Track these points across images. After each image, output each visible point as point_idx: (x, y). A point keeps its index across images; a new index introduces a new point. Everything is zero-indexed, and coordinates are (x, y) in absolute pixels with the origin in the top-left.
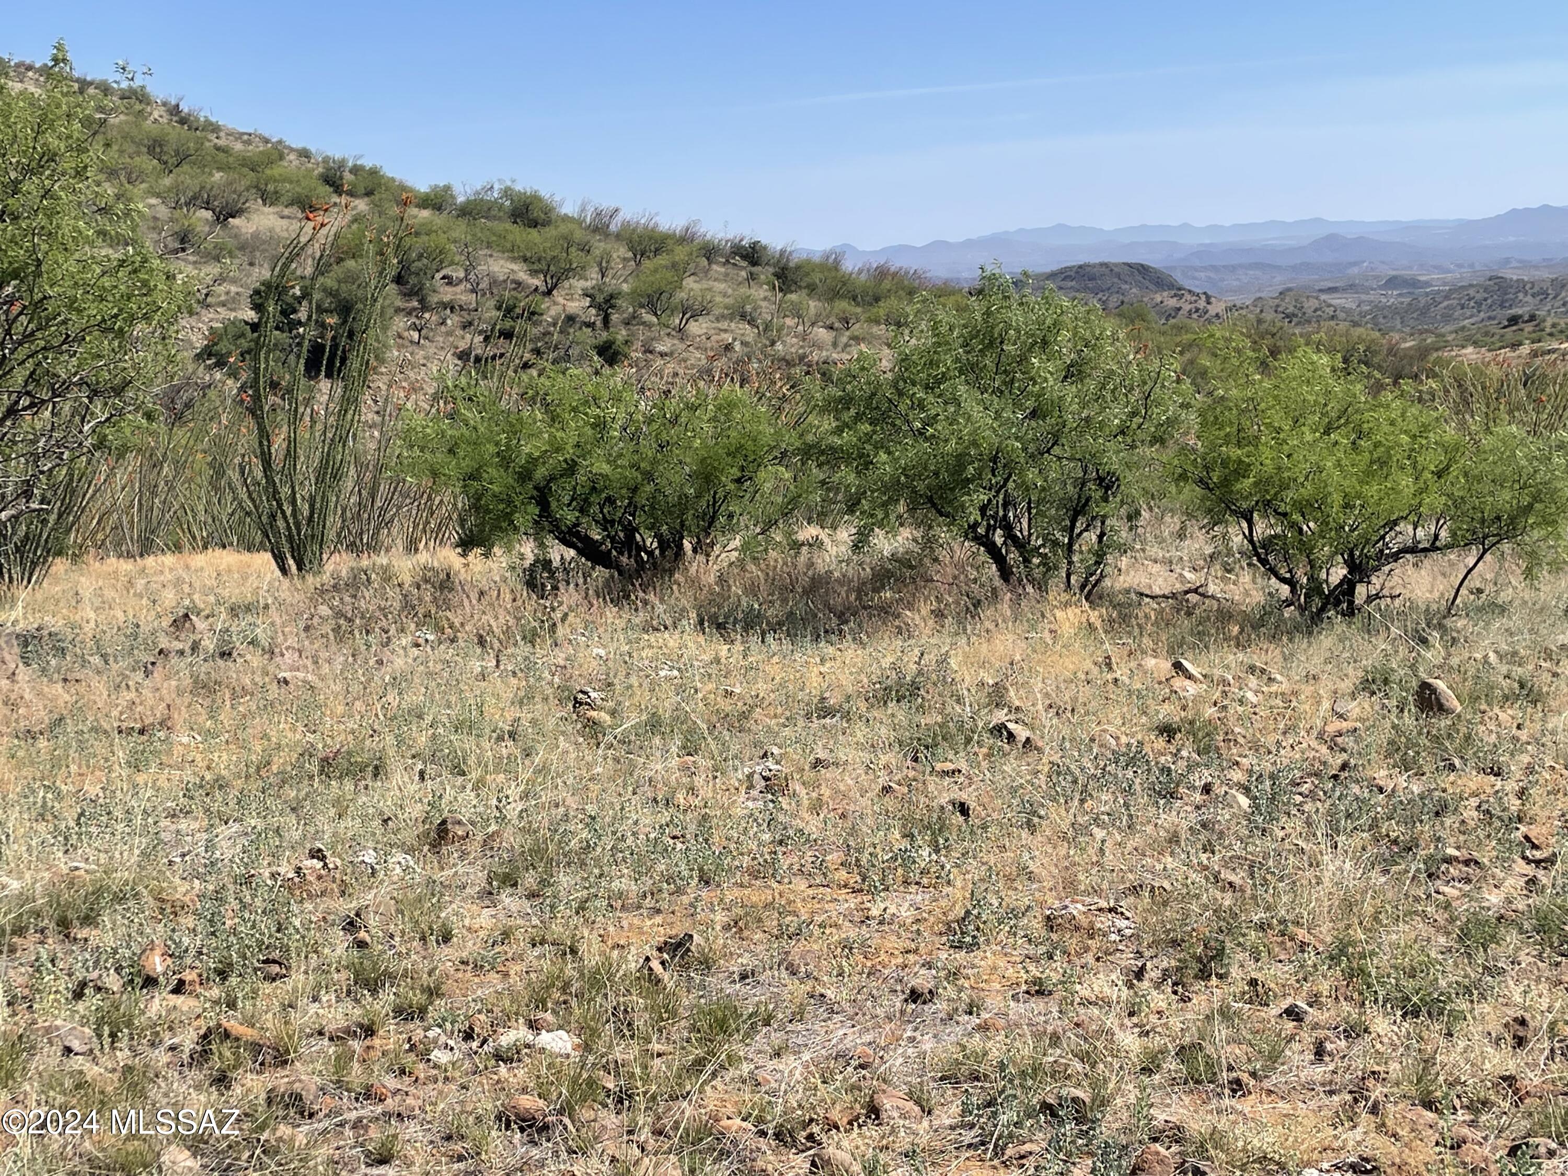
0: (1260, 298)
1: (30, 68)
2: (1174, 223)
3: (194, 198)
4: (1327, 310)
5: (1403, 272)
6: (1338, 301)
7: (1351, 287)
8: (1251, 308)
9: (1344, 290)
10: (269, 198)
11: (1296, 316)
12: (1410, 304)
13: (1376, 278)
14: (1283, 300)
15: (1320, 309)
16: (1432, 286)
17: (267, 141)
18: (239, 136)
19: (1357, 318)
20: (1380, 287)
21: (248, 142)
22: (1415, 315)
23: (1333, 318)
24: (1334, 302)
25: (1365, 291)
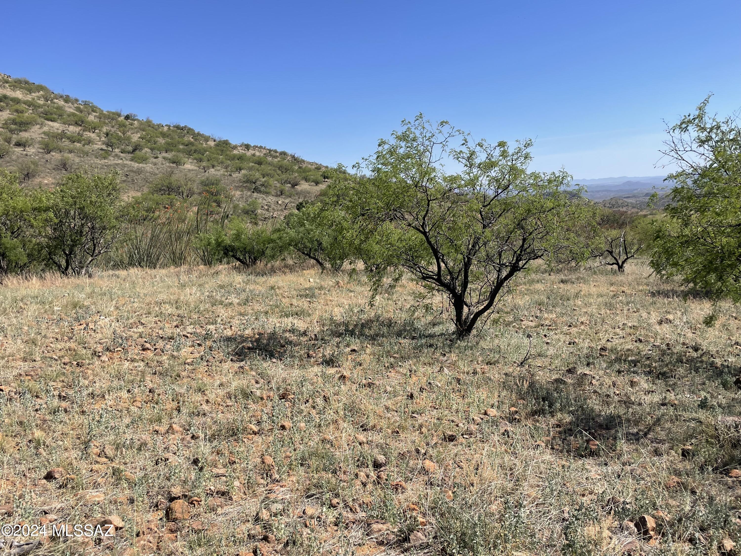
0: (605, 200)
1: (257, 147)
2: (581, 179)
3: (286, 181)
4: (625, 203)
5: (651, 192)
6: (630, 201)
7: (634, 196)
8: (602, 203)
9: (632, 197)
10: (307, 180)
11: (616, 205)
13: (642, 193)
14: (612, 201)
15: (623, 203)
17: (317, 164)
18: (310, 163)
19: (635, 206)
20: (643, 196)
21: (312, 165)
23: (627, 205)
24: (628, 201)
25: (639, 197)
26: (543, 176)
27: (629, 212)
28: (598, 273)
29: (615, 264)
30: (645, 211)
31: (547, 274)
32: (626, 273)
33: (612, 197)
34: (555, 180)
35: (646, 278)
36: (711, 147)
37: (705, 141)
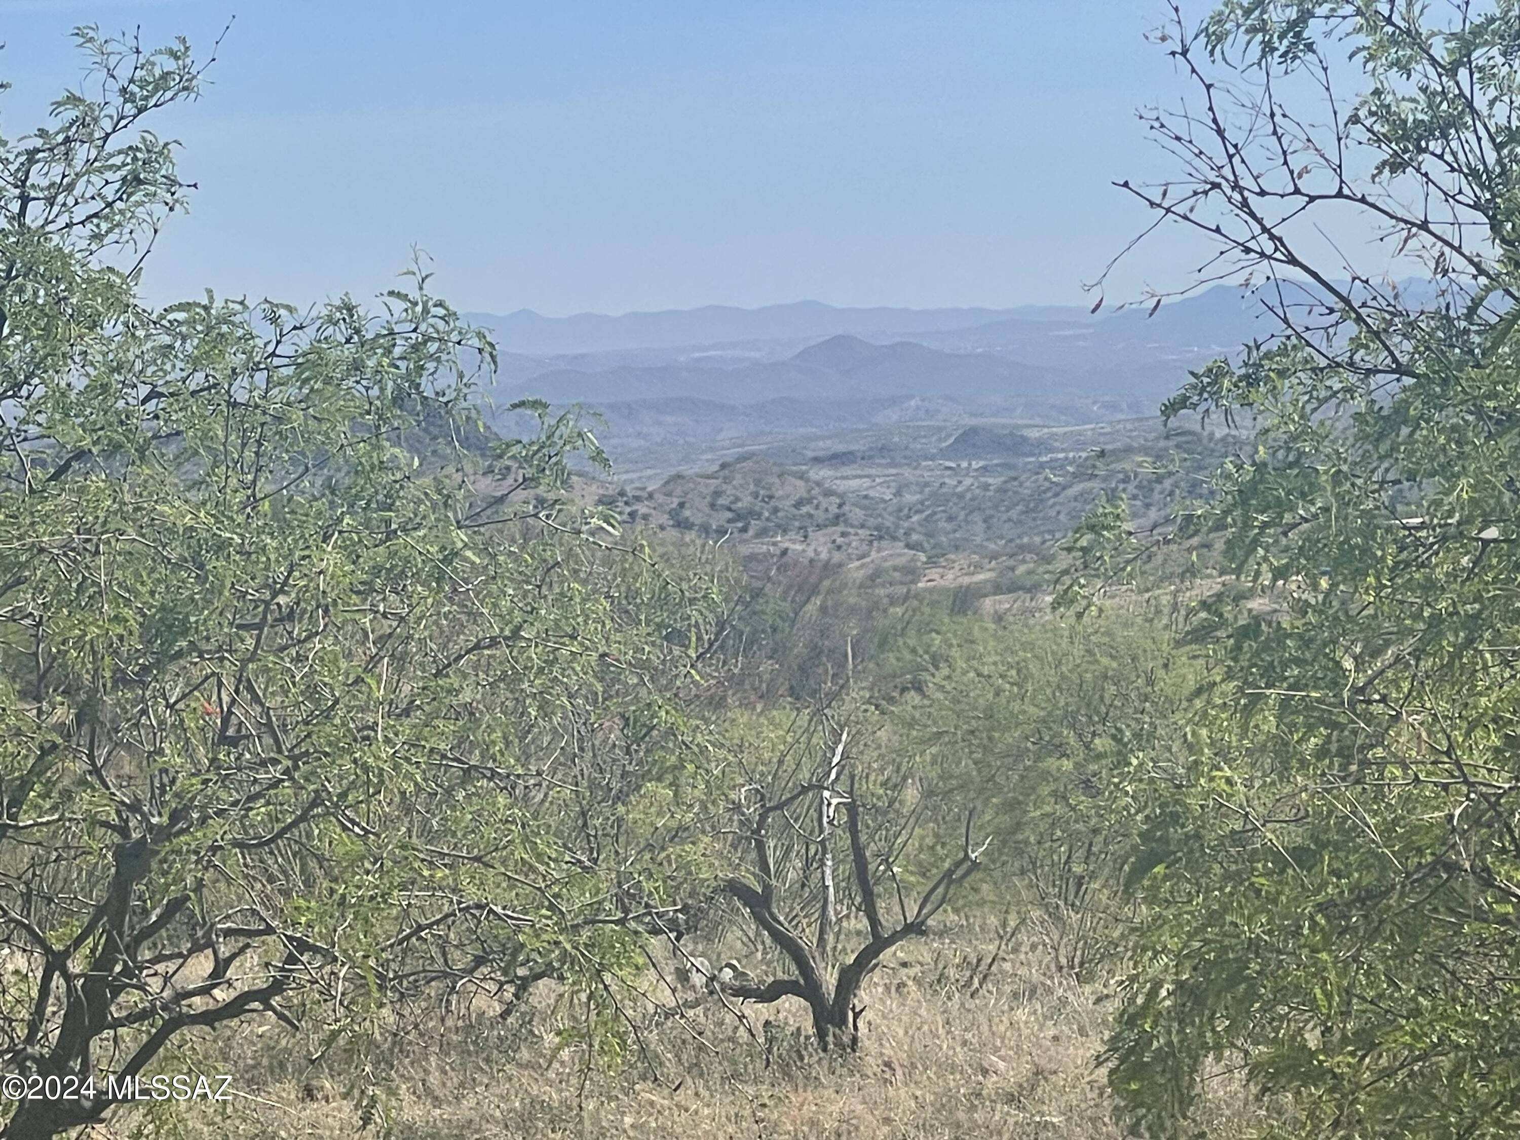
0: (679, 476)
4: (824, 502)
5: (993, 420)
6: (854, 483)
7: (883, 453)
8: (660, 498)
9: (866, 458)
11: (759, 515)
12: (1002, 490)
13: (936, 431)
14: (727, 480)
15: (809, 501)
16: (1051, 450)
19: (889, 522)
20: (944, 454)
22: (1014, 514)
23: (837, 519)
24: (842, 486)
25: (913, 461)
26: (265, 333)
27: (855, 571)
28: (671, 1068)
29: (790, 988)
30: (961, 560)
31: (290, 1089)
32: (872, 1064)
33: (731, 454)
34: (357, 366)
35: (1010, 1099)
36: (1474, 173)
37: (1426, 130)
